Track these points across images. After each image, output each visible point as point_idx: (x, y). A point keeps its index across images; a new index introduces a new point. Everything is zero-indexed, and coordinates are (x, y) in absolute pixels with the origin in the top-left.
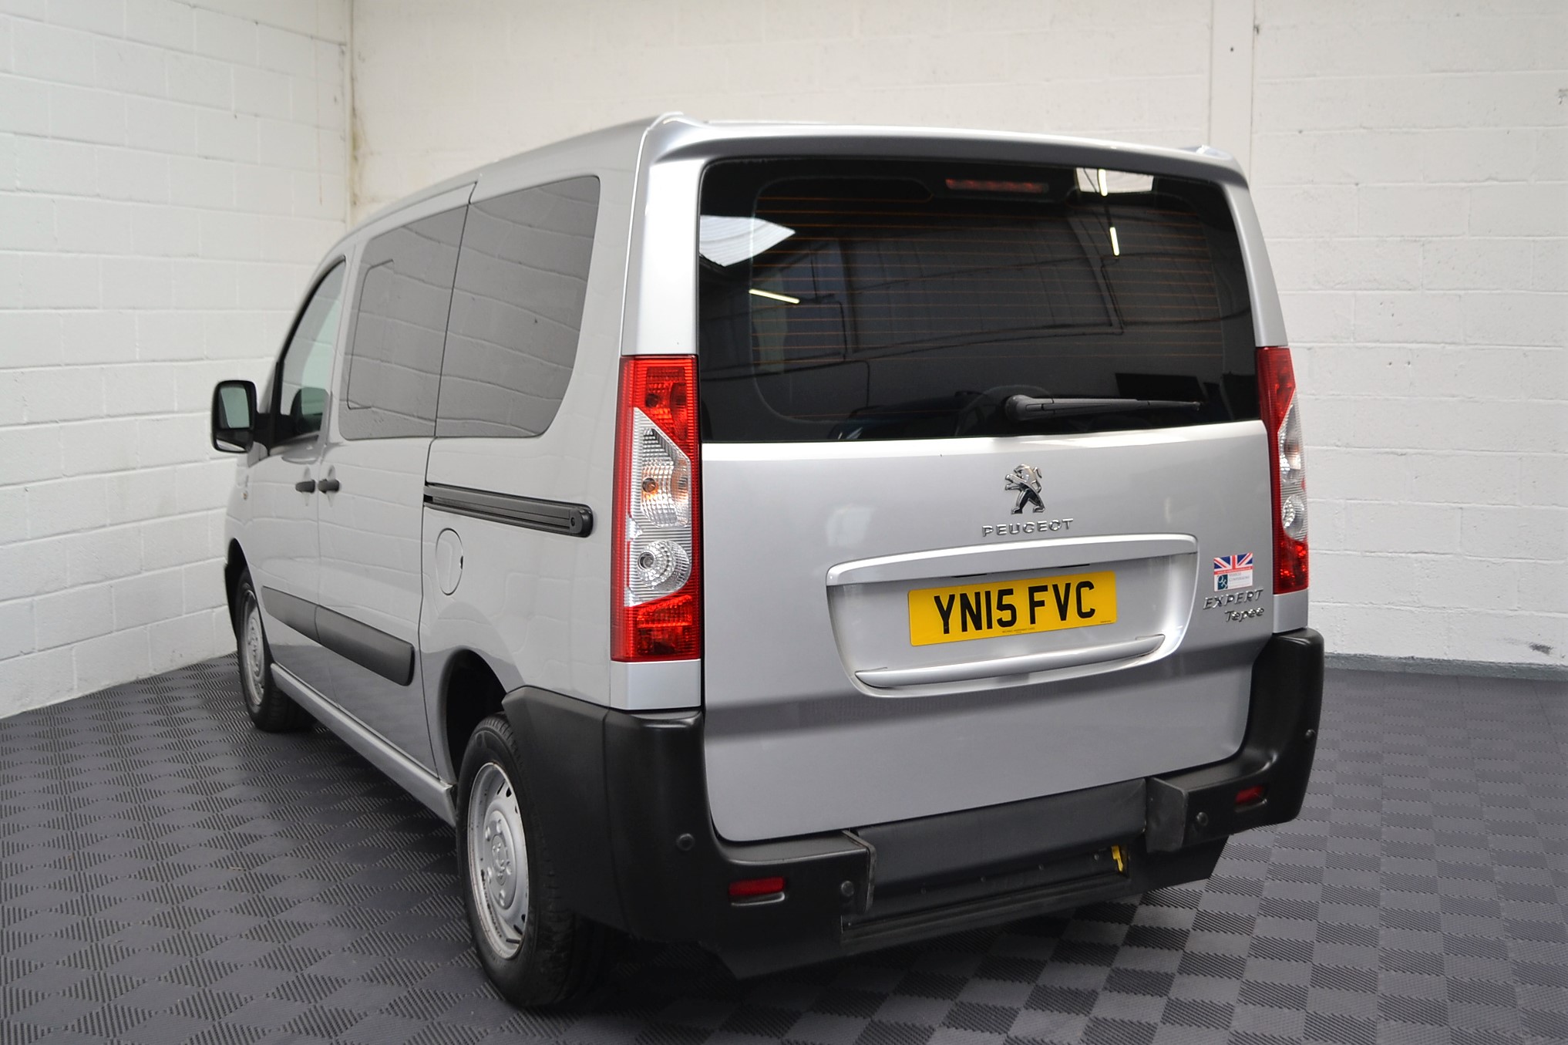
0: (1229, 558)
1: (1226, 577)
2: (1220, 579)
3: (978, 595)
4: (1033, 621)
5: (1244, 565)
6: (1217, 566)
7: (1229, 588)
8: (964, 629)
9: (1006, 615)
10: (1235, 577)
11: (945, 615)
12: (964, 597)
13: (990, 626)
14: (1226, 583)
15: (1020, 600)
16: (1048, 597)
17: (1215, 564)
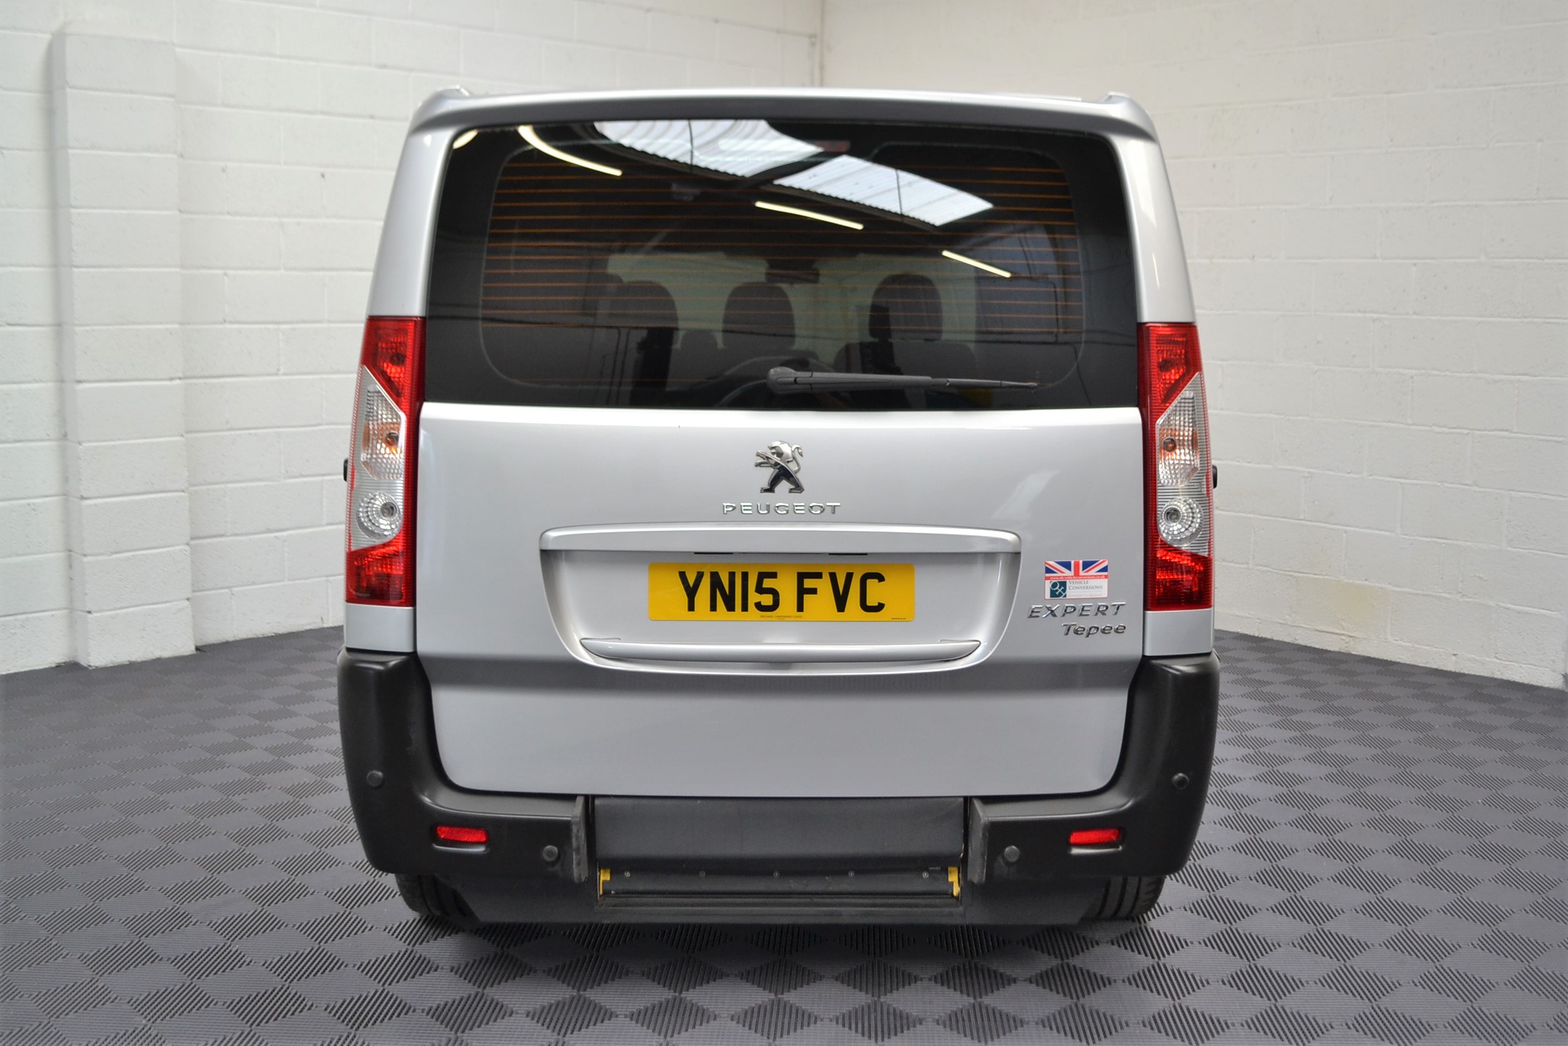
0: (1070, 563)
1: (1063, 584)
2: (1054, 585)
3: (732, 575)
4: (800, 608)
5: (1093, 572)
6: (1048, 571)
7: (1067, 597)
8: (713, 608)
9: (767, 600)
10: (1078, 585)
11: (691, 592)
12: (715, 578)
13: (745, 608)
14: (1064, 590)
15: (786, 586)
16: (824, 586)
17: (1046, 567)
